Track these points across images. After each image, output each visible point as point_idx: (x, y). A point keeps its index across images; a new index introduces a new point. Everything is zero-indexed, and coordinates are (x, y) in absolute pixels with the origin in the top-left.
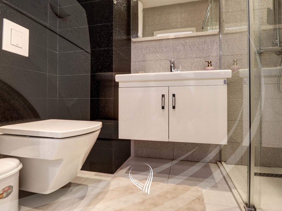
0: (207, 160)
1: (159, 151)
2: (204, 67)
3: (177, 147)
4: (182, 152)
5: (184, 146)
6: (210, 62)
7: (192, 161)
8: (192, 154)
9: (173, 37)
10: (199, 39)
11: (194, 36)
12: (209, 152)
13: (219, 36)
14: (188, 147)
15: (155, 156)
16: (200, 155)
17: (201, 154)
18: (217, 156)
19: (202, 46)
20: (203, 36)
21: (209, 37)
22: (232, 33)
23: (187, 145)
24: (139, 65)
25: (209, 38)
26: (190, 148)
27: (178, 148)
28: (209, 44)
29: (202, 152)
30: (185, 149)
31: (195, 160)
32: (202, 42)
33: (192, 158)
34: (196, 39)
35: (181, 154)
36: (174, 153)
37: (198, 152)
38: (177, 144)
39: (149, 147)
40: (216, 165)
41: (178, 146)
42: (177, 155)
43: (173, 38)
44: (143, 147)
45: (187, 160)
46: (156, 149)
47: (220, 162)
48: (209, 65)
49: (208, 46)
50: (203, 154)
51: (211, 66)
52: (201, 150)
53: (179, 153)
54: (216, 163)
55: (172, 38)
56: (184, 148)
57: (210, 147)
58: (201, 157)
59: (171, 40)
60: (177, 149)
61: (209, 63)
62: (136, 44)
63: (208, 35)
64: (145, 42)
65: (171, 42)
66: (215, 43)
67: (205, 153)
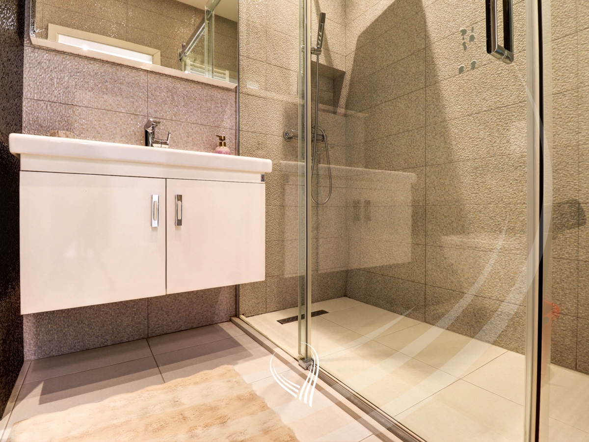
0: (216, 319)
1: (113, 328)
2: (210, 145)
3: (157, 307)
4: (168, 315)
5: (173, 302)
6: (223, 139)
7: (187, 330)
8: (189, 316)
9: (149, 69)
10: (202, 88)
11: (192, 81)
12: (218, 303)
13: (234, 94)
14: (180, 302)
15: (102, 343)
16: (202, 313)
17: (205, 312)
18: (231, 308)
19: (206, 104)
20: (208, 84)
21: (219, 91)
22: (253, 95)
23: (178, 300)
24: (51, 111)
25: (219, 93)
26: (184, 304)
27: (159, 310)
28: (218, 103)
29: (206, 307)
30: (174, 309)
31: (193, 326)
32: (206, 97)
33: (188, 323)
34: (195, 86)
35: (166, 320)
36: (150, 322)
37: (200, 308)
38: (157, 302)
39: (84, 323)
40: (230, 323)
41: (159, 306)
42: (157, 326)
43: (148, 71)
44: (64, 328)
45: (177, 330)
46: (103, 326)
47: (237, 315)
48: (221, 143)
49: (218, 107)
50: (207, 311)
51: (225, 145)
52: (204, 303)
53: (160, 320)
54: (230, 320)
55: (146, 69)
56: (171, 307)
57: (220, 294)
58: (205, 317)
59: (142, 72)
60: (157, 313)
61: (221, 140)
62: (39, 52)
63: (217, 86)
64: (72, 57)
65: (143, 77)
66: (229, 105)
67: (212, 307)
